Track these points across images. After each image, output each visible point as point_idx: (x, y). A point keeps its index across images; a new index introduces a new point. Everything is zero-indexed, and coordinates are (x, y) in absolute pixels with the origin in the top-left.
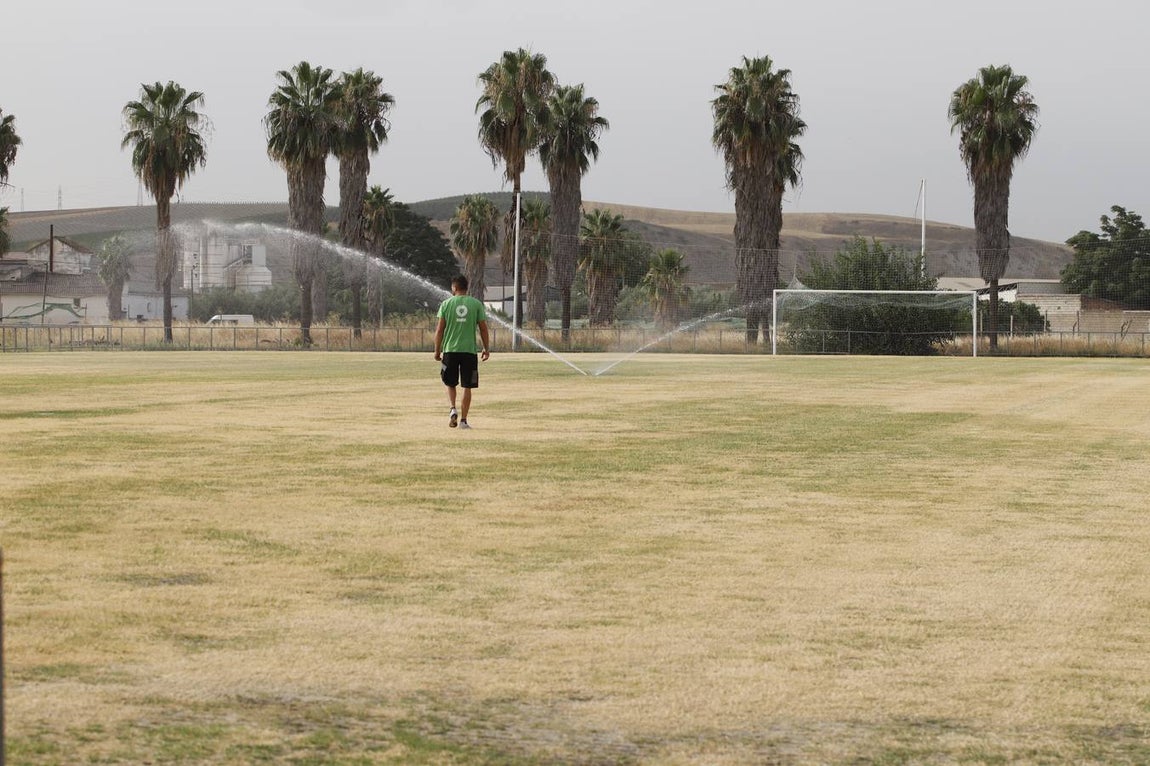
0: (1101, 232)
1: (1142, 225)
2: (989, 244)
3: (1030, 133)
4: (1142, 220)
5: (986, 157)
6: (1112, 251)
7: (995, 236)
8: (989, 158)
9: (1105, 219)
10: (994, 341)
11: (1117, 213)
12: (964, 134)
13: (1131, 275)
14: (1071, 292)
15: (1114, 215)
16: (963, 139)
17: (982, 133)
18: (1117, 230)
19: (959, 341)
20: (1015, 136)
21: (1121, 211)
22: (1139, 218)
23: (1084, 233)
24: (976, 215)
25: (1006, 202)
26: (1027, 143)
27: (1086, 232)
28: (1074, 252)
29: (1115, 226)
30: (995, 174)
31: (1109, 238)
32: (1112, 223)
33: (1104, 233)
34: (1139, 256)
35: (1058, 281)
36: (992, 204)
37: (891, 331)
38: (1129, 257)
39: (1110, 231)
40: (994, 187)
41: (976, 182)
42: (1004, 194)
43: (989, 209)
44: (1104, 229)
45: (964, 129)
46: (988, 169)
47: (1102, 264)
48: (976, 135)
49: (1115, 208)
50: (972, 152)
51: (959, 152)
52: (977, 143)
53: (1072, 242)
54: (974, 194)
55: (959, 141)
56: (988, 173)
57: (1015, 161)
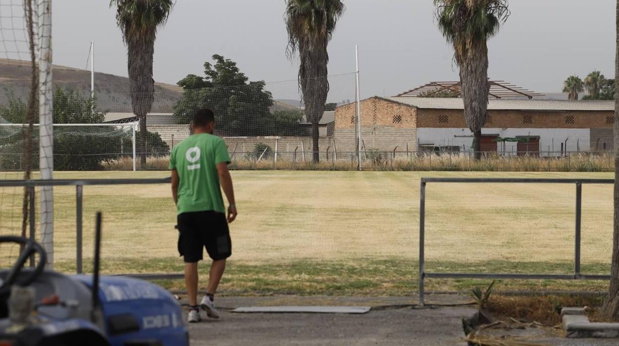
0: (204, 75)
1: (236, 70)
2: (139, 89)
3: (169, 7)
4: (236, 66)
5: (136, 24)
6: (213, 90)
7: (143, 83)
8: (139, 25)
9: (207, 65)
10: (144, 161)
11: (217, 60)
12: (120, 7)
13: (229, 109)
14: (182, 123)
15: (214, 63)
16: (119, 11)
17: (134, 6)
18: (217, 73)
19: (121, 161)
20: (157, 9)
21: (220, 59)
22: (234, 64)
23: (191, 77)
24: (129, 67)
25: (152, 58)
26: (167, 13)
27: (193, 75)
28: (183, 91)
29: (215, 70)
30: (143, 37)
31: (211, 80)
32: (213, 68)
33: (207, 76)
34: (234, 94)
35: (171, 114)
36: (141, 59)
37: (71, 154)
38: (227, 95)
39: (211, 75)
40: (142, 46)
41: (129, 43)
42: (150, 51)
43: (139, 62)
44: (207, 73)
45: (119, 3)
46: (138, 34)
47: (205, 100)
48: (129, 8)
49: (216, 57)
50: (126, 21)
51: (116, 21)
52: (130, 14)
53: (182, 83)
54: (127, 52)
55: (116, 13)
56: (138, 36)
57: (158, 28)
